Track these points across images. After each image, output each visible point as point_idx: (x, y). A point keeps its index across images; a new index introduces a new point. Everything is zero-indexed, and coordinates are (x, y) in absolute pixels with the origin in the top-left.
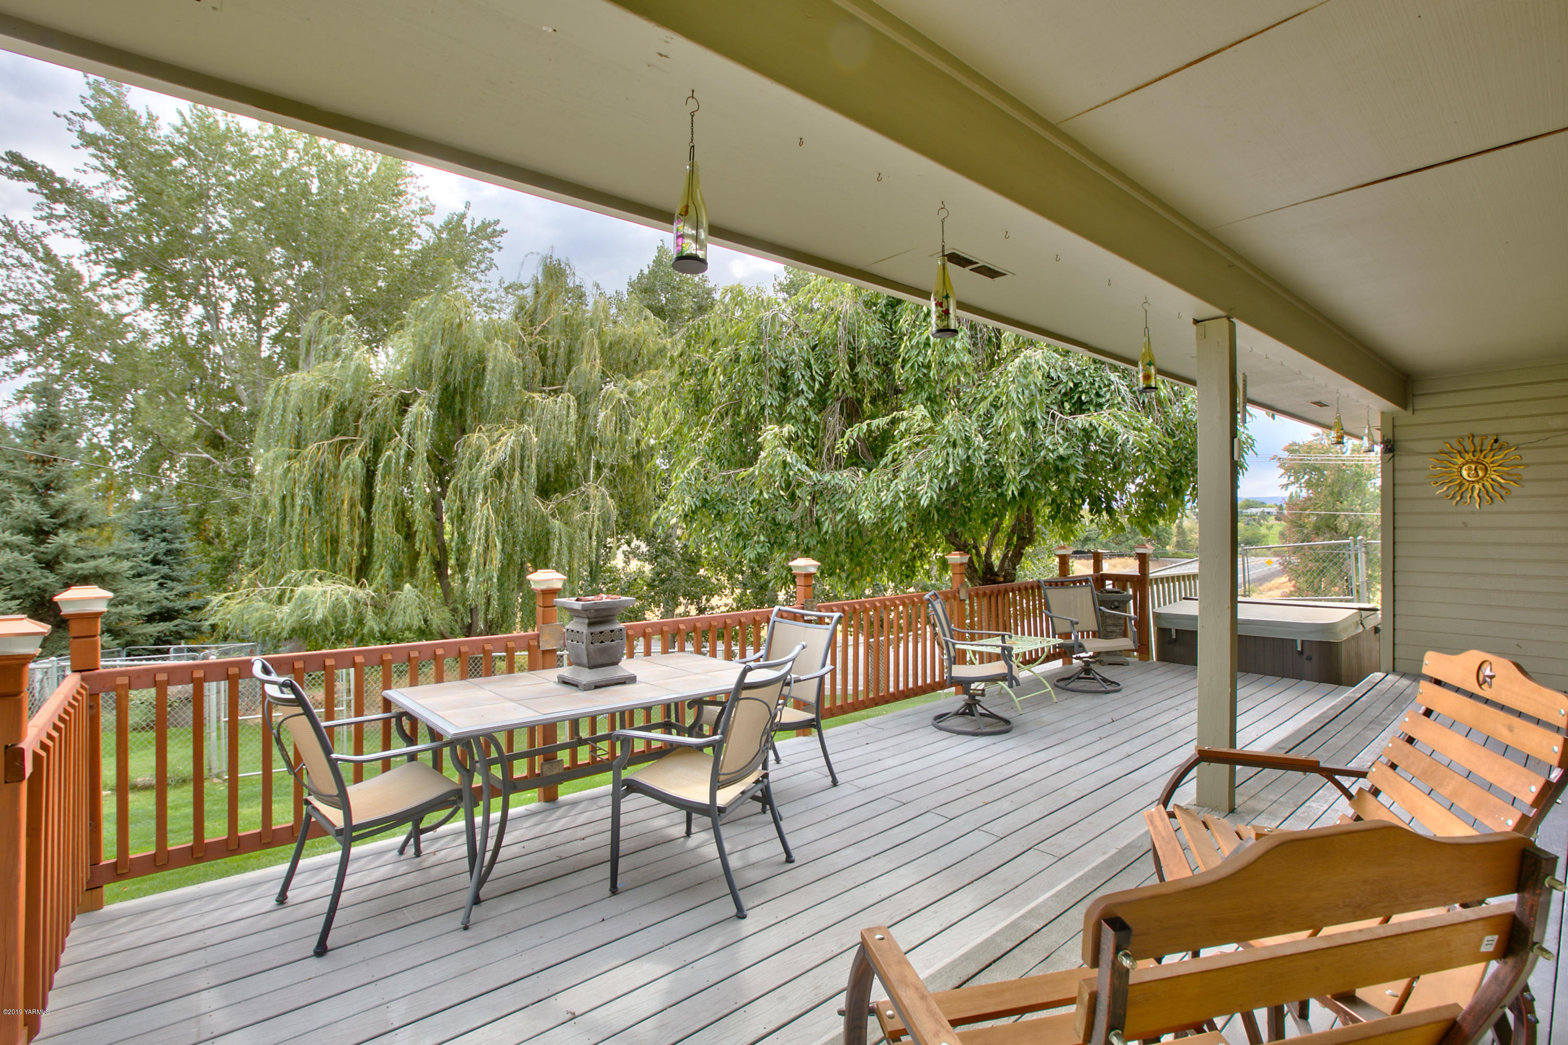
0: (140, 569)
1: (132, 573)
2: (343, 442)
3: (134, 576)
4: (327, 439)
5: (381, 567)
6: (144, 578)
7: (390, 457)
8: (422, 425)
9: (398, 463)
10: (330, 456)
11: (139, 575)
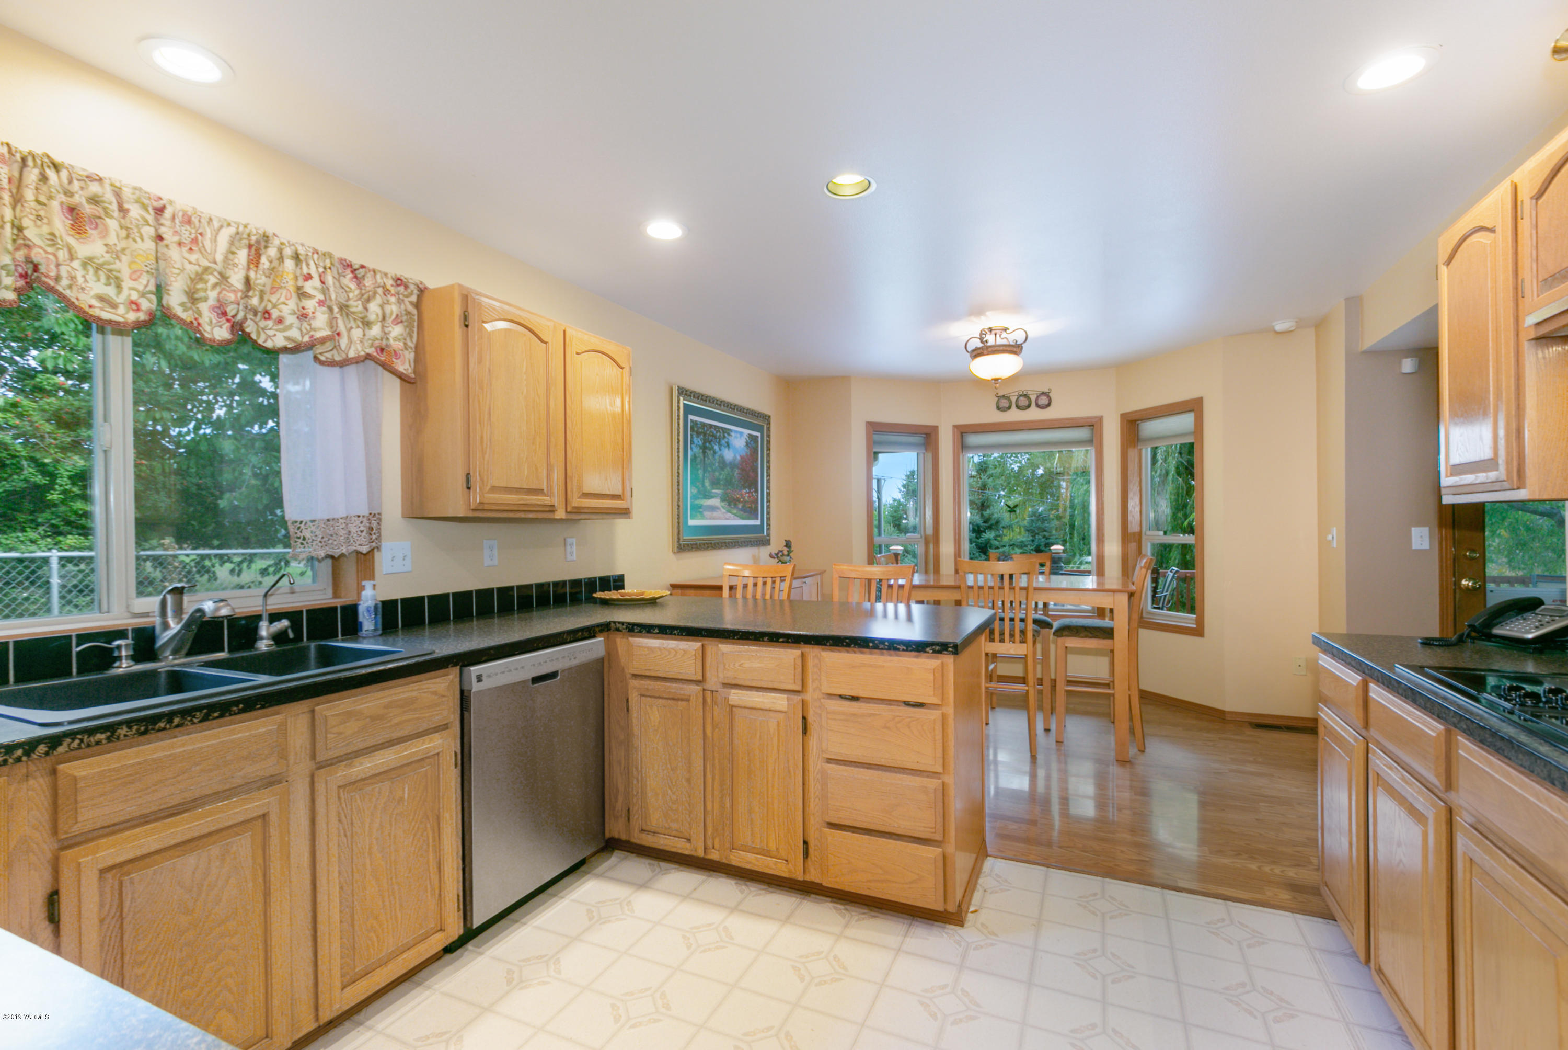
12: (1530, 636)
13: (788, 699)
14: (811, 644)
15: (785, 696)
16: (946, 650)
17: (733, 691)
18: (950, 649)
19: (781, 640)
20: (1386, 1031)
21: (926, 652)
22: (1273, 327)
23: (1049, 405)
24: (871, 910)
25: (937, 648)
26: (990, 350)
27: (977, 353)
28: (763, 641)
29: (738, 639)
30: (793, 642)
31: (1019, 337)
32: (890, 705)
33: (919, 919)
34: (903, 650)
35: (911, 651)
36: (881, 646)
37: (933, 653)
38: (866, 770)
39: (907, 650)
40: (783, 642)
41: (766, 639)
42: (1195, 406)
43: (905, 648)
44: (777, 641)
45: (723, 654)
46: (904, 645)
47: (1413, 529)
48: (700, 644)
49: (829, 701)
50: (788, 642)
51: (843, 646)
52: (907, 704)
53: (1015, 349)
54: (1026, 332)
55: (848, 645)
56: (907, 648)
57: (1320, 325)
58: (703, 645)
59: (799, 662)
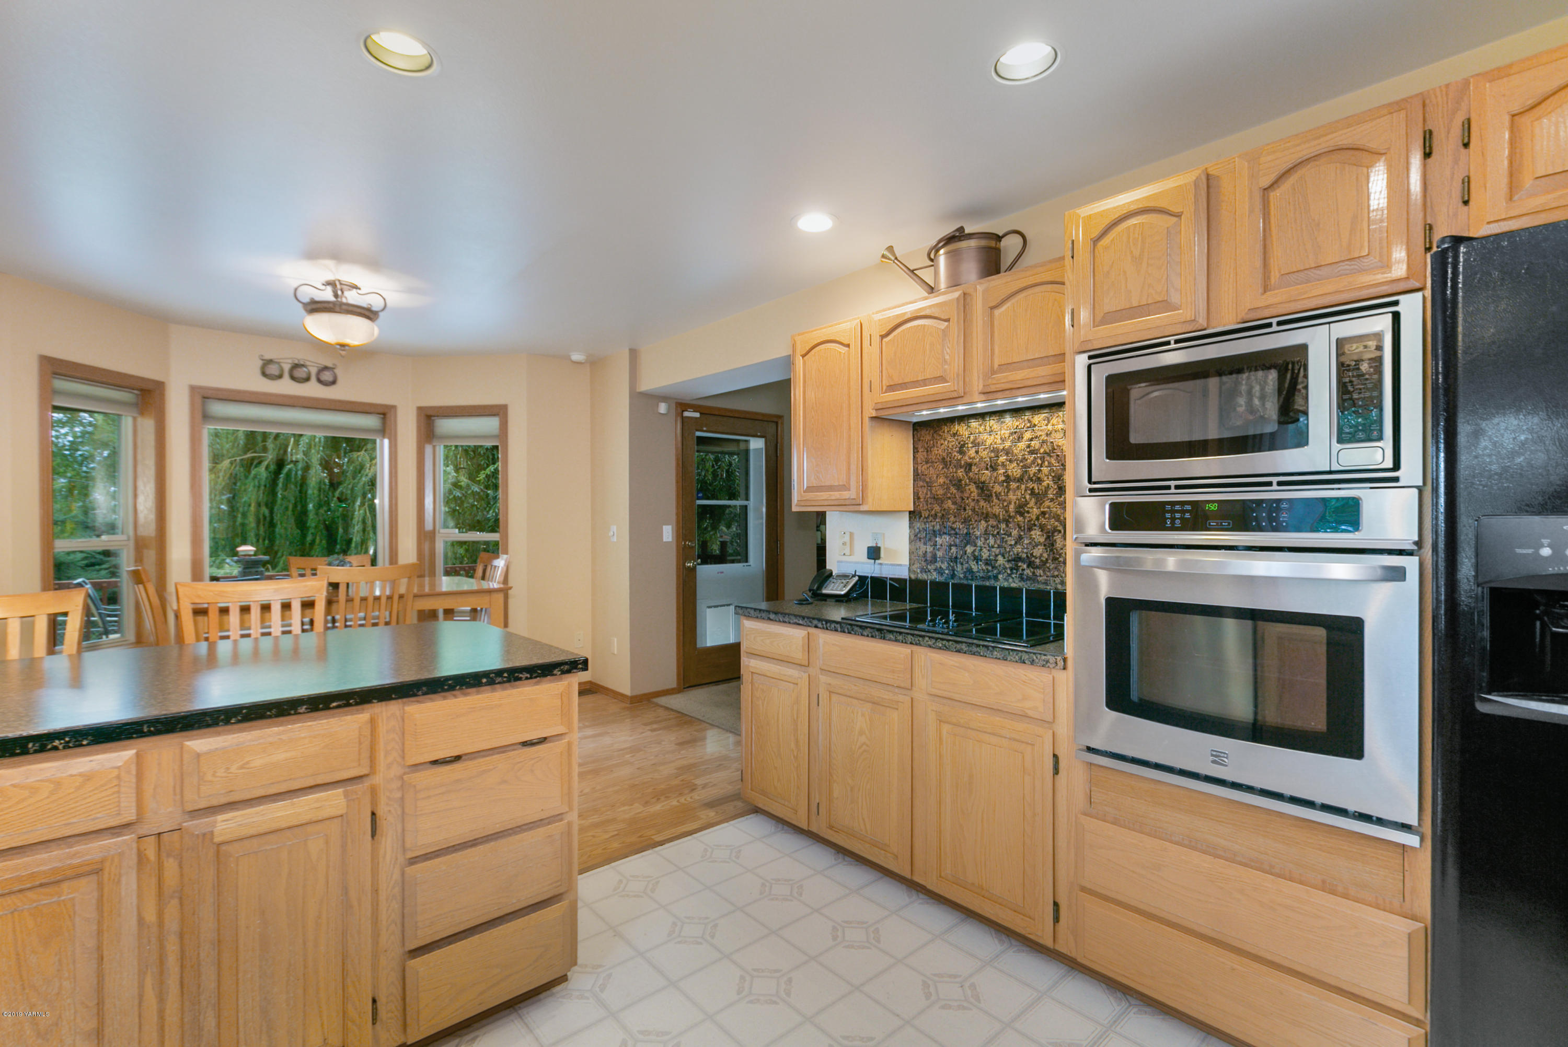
0: (93, 560)
1: (85, 562)
2: (253, 459)
3: (88, 566)
4: (240, 455)
5: (282, 556)
6: (97, 567)
7: (290, 470)
8: (315, 446)
9: (296, 474)
10: (242, 469)
11: (93, 565)
12: (843, 593)
13: (346, 795)
14: (392, 699)
15: (341, 790)
16: (576, 668)
17: (220, 818)
18: (580, 666)
19: (334, 704)
20: (831, 867)
21: (553, 675)
22: (569, 356)
23: (334, 382)
24: (460, 1036)
25: (566, 667)
26: (344, 307)
27: (315, 307)
28: (297, 713)
29: (239, 722)
30: (357, 704)
31: (376, 303)
32: (503, 752)
33: (521, 1005)
34: (527, 678)
35: (536, 677)
36: (499, 680)
37: (561, 674)
38: (473, 849)
39: (531, 678)
40: (338, 707)
41: (303, 709)
42: (499, 411)
43: (528, 675)
44: (327, 708)
45: (198, 756)
46: (528, 673)
47: (664, 527)
48: (133, 752)
49: (418, 774)
50: (348, 705)
51: (444, 691)
52: (525, 744)
53: (368, 314)
54: (384, 299)
55: (452, 688)
56: (531, 675)
57: (595, 364)
58: (138, 755)
59: (367, 732)
